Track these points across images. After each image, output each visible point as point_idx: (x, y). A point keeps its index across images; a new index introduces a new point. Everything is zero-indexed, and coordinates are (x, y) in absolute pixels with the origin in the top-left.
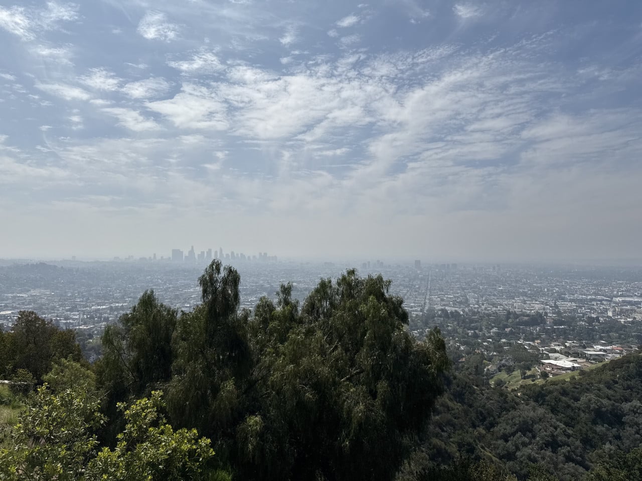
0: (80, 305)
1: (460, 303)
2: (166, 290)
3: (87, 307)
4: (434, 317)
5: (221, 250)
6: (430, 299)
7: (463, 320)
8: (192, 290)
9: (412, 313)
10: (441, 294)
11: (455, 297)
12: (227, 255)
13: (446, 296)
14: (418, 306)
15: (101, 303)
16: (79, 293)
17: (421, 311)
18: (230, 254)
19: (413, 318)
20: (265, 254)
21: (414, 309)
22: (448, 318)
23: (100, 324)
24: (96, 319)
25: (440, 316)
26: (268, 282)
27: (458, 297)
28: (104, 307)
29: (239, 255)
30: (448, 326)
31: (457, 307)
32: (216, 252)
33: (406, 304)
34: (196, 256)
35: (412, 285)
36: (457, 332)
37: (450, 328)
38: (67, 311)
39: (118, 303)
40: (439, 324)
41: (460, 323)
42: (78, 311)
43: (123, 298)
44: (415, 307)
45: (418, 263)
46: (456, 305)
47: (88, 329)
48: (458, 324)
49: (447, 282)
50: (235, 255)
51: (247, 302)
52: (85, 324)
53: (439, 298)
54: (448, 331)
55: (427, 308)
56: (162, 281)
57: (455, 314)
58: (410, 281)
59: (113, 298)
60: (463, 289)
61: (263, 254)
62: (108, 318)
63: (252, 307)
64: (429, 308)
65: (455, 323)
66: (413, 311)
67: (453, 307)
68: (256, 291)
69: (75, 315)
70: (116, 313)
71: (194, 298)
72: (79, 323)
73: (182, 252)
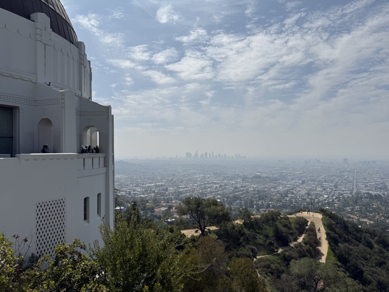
0: (140, 183)
1: (381, 188)
2: (184, 175)
3: (144, 184)
4: (361, 198)
5: (213, 153)
6: (356, 186)
7: (385, 201)
8: (197, 176)
9: (344, 195)
10: (366, 182)
11: (376, 184)
12: (216, 156)
13: (369, 183)
14: (348, 190)
15: (150, 182)
16: (139, 177)
17: (351, 193)
18: (218, 155)
19: (346, 199)
20: (239, 155)
21: (345, 192)
22: (373, 199)
23: (151, 194)
24: (149, 191)
25: (366, 198)
26: (241, 172)
27: (378, 185)
28: (152, 185)
29: (224, 156)
30: (373, 205)
31: (378, 191)
32: (210, 154)
33: (339, 189)
34: (199, 157)
35: (342, 175)
36: (381, 210)
37: (374, 206)
38: (134, 186)
39: (159, 183)
40: (365, 203)
41: (383, 203)
42: (140, 187)
43: (162, 179)
44: (346, 191)
45: (346, 160)
46: (377, 190)
47: (145, 197)
48: (381, 204)
49: (369, 174)
50: (221, 155)
51: (229, 184)
52: (143, 194)
53: (364, 184)
54: (374, 208)
55: (355, 191)
56: (181, 170)
57: (378, 196)
58: (340, 173)
59: (157, 180)
60: (382, 179)
61: (237, 155)
62: (155, 191)
63: (233, 187)
64: (357, 191)
65: (379, 203)
66: (345, 193)
67: (375, 191)
68: (234, 177)
69: (138, 189)
70: (159, 188)
71: (199, 181)
72: (140, 193)
73: (191, 154)
